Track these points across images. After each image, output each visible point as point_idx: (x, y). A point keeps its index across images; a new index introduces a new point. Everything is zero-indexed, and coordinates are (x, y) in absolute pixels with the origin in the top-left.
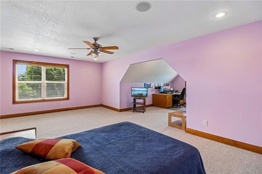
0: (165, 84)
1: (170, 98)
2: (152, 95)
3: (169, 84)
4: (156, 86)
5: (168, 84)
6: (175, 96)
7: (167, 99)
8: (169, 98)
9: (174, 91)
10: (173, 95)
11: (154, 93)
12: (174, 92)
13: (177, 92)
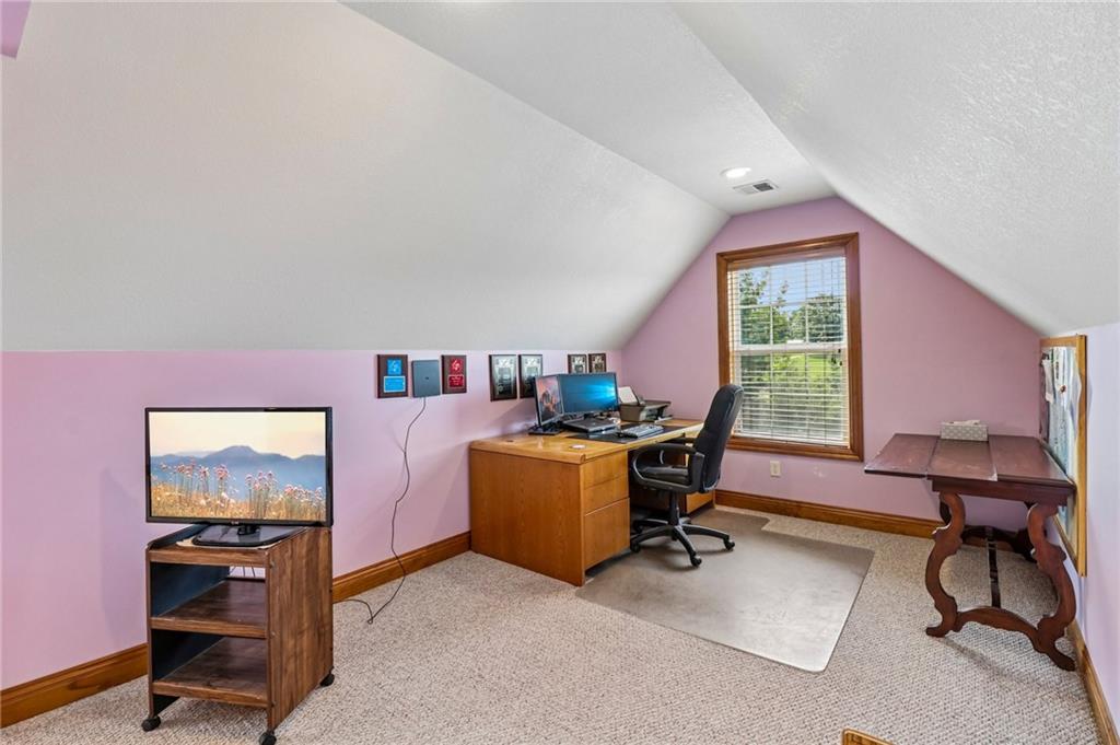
0: (578, 361)
1: (608, 480)
2: (463, 453)
3: (603, 357)
4: (497, 377)
5: (597, 360)
6: (647, 456)
7: (585, 495)
8: (597, 484)
9: (639, 407)
10: (631, 454)
11: (485, 434)
12: (643, 415)
13: (660, 412)
